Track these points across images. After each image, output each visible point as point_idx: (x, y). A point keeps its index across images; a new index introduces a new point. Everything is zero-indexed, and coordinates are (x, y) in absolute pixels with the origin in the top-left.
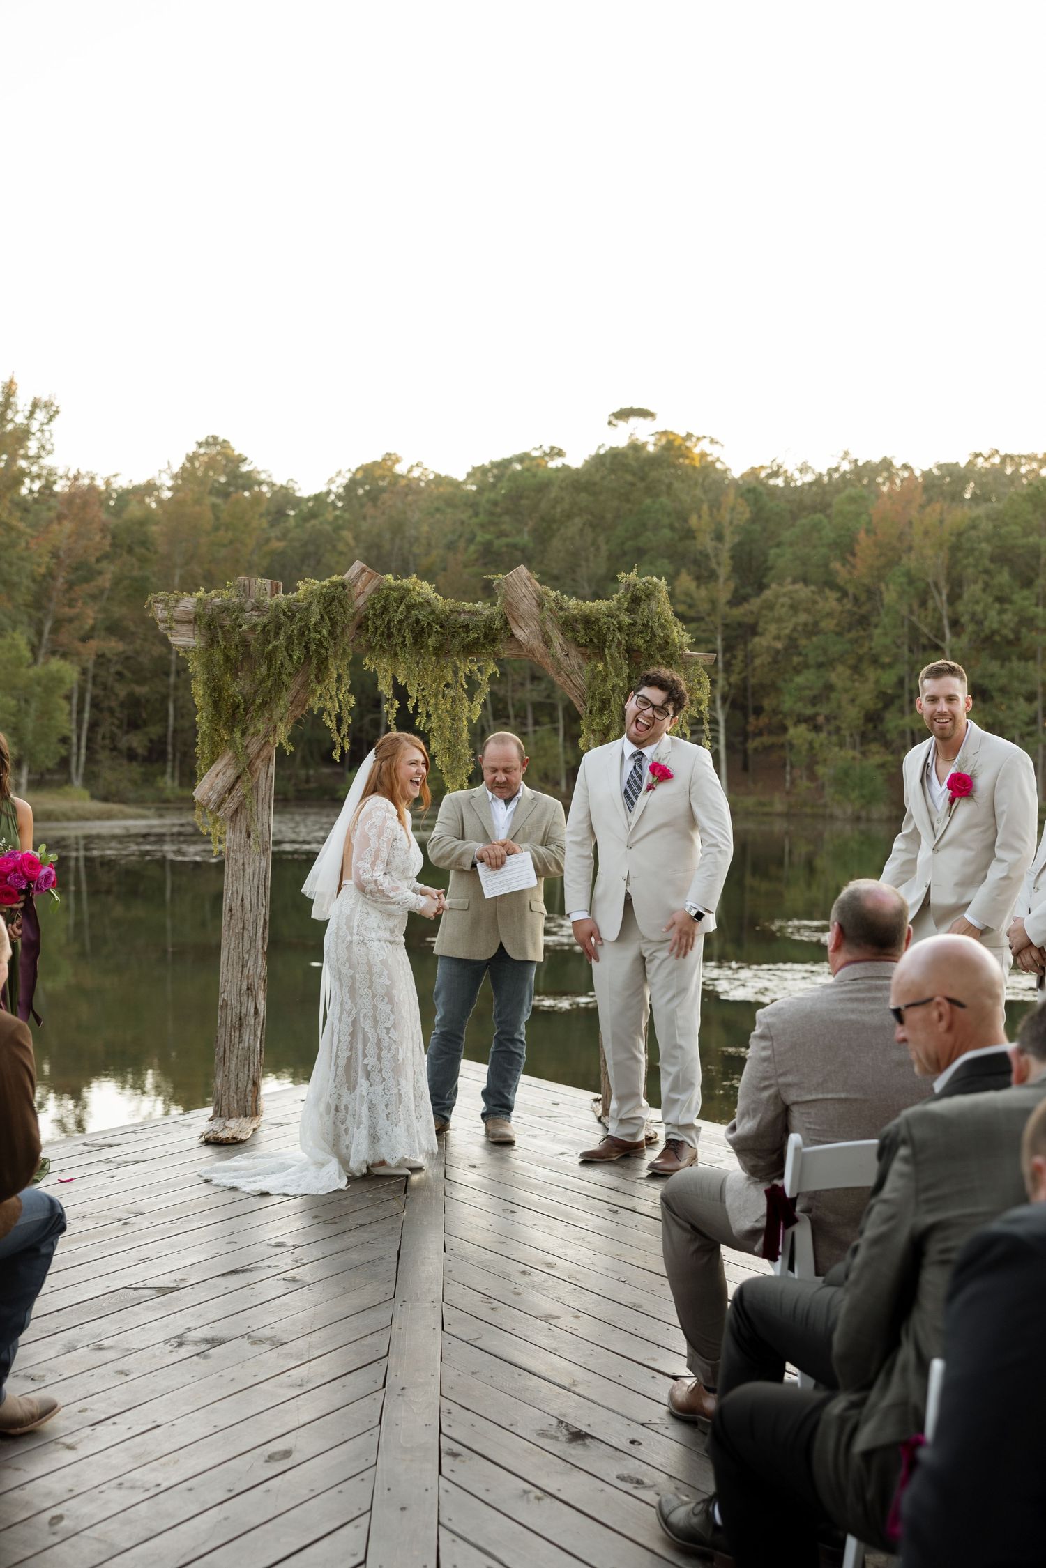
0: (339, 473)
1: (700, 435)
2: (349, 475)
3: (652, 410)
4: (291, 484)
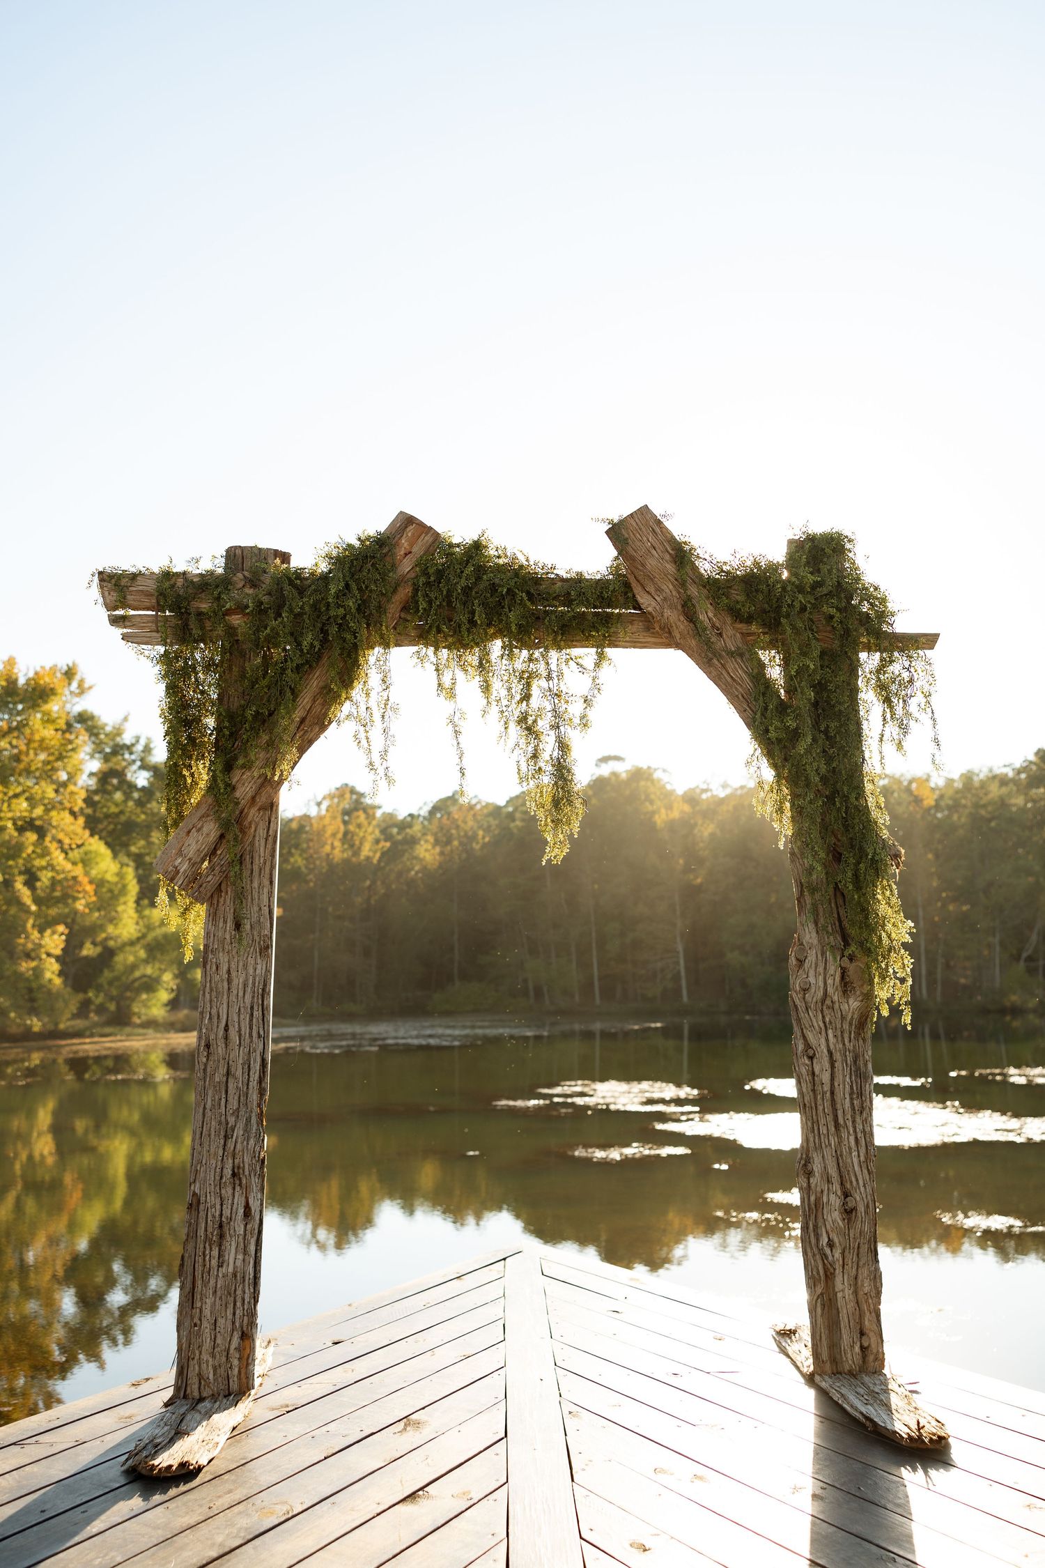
0: (425, 804)
1: (656, 767)
2: (432, 805)
3: (622, 756)
4: (395, 812)
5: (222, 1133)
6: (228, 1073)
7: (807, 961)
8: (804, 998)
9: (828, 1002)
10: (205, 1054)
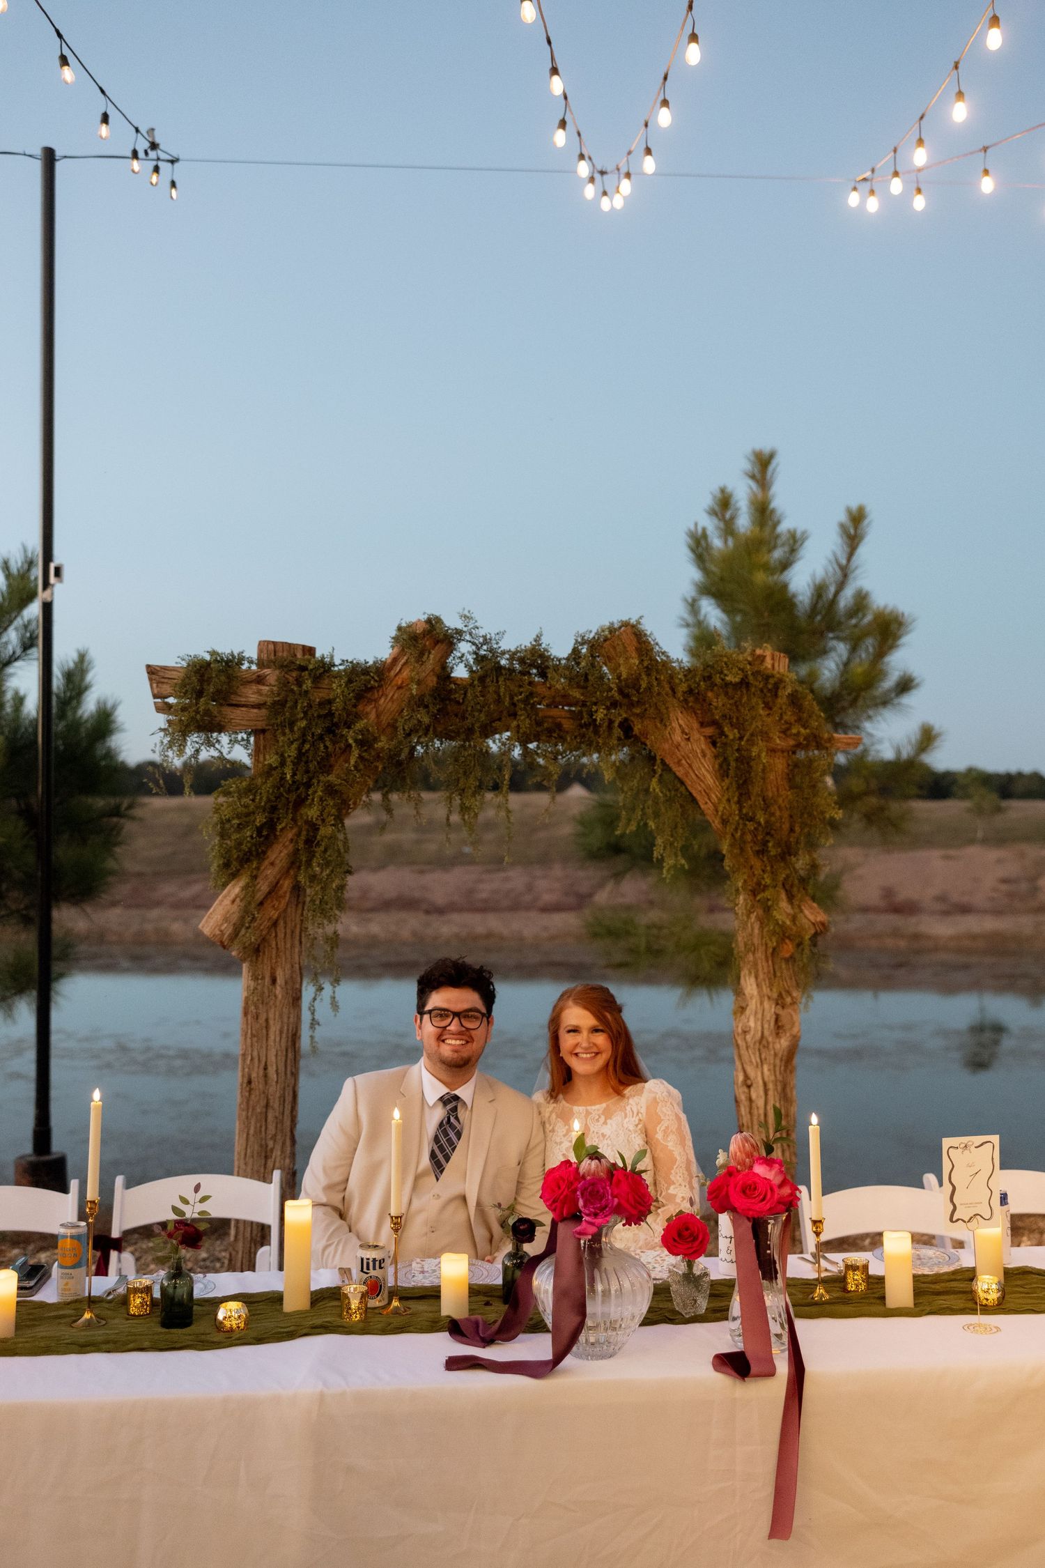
5: (263, 1154)
6: (267, 1106)
7: (748, 1008)
8: (745, 1039)
9: (764, 1042)
10: (248, 1089)
